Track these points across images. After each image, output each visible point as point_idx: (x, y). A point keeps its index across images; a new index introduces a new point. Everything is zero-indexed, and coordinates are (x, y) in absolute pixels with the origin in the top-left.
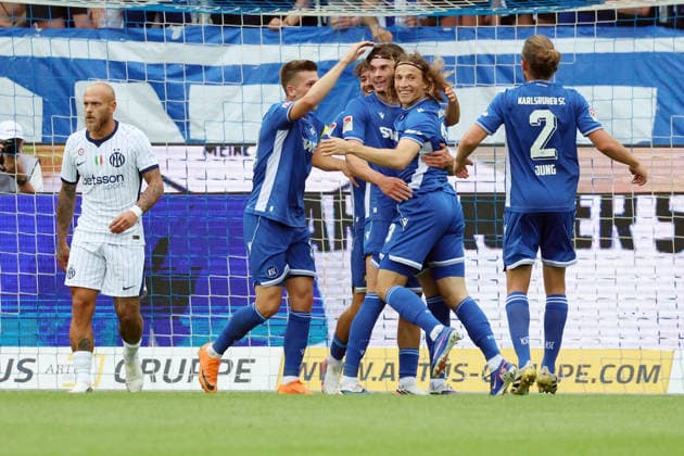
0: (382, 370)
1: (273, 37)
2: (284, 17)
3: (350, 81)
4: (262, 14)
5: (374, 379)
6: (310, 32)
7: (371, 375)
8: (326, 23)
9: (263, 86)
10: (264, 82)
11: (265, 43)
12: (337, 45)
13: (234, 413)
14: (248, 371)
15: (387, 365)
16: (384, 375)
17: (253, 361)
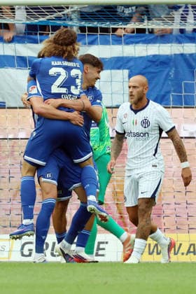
0: (187, 249)
1: (118, 40)
2: (124, 29)
3: (166, 68)
4: (112, 26)
5: (183, 254)
6: (141, 37)
7: (181, 251)
8: (152, 32)
9: (113, 71)
10: (113, 68)
11: (113, 44)
12: (158, 45)
13: (95, 276)
14: (104, 249)
15: (191, 245)
16: (189, 252)
17: (107, 243)
